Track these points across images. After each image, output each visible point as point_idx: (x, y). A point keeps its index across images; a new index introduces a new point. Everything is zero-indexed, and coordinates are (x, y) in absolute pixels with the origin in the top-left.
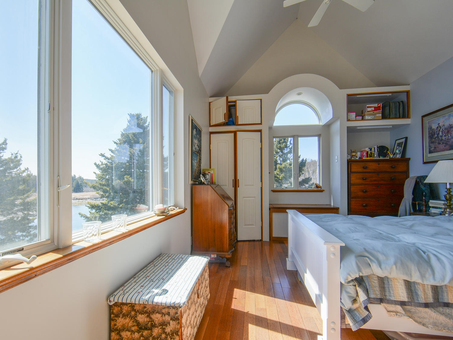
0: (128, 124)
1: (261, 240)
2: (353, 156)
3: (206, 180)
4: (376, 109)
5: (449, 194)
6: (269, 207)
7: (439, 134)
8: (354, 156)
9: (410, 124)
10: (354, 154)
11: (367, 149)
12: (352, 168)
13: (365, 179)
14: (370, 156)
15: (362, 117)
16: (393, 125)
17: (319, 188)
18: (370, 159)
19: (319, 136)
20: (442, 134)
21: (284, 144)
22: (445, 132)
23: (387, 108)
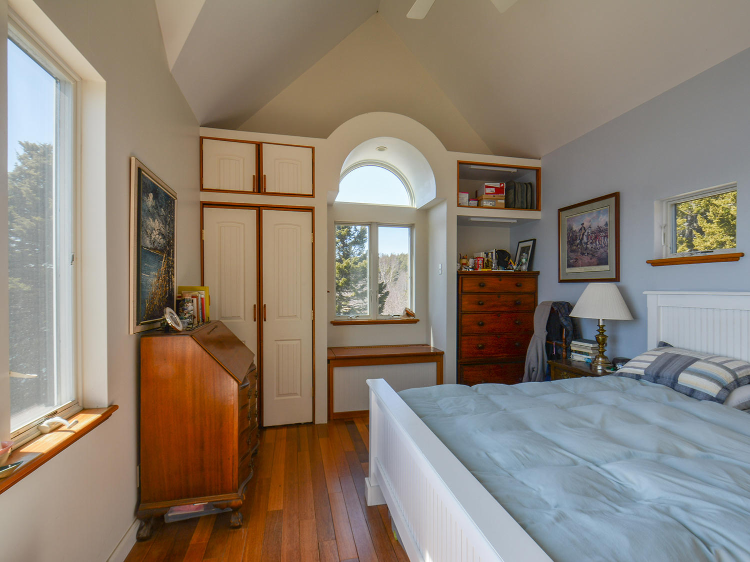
0: (20, 164)
1: (313, 423)
2: (463, 264)
3: (181, 319)
4: (498, 191)
5: (602, 334)
6: (328, 357)
7: (582, 239)
8: (465, 264)
9: (539, 220)
10: (464, 261)
11: (483, 255)
12: (464, 284)
13: (482, 304)
14: (487, 267)
15: (477, 202)
16: (518, 220)
17: (411, 316)
18: (488, 271)
19: (411, 226)
20: (588, 239)
21: (345, 230)
22: (591, 237)
23: (512, 191)
